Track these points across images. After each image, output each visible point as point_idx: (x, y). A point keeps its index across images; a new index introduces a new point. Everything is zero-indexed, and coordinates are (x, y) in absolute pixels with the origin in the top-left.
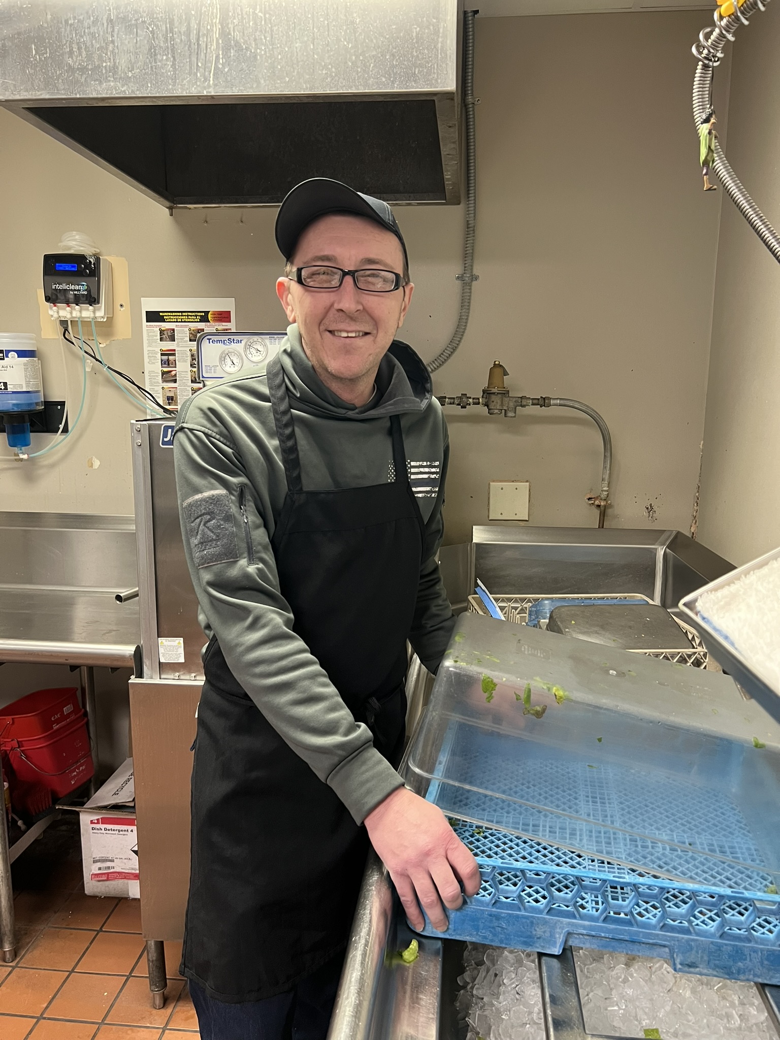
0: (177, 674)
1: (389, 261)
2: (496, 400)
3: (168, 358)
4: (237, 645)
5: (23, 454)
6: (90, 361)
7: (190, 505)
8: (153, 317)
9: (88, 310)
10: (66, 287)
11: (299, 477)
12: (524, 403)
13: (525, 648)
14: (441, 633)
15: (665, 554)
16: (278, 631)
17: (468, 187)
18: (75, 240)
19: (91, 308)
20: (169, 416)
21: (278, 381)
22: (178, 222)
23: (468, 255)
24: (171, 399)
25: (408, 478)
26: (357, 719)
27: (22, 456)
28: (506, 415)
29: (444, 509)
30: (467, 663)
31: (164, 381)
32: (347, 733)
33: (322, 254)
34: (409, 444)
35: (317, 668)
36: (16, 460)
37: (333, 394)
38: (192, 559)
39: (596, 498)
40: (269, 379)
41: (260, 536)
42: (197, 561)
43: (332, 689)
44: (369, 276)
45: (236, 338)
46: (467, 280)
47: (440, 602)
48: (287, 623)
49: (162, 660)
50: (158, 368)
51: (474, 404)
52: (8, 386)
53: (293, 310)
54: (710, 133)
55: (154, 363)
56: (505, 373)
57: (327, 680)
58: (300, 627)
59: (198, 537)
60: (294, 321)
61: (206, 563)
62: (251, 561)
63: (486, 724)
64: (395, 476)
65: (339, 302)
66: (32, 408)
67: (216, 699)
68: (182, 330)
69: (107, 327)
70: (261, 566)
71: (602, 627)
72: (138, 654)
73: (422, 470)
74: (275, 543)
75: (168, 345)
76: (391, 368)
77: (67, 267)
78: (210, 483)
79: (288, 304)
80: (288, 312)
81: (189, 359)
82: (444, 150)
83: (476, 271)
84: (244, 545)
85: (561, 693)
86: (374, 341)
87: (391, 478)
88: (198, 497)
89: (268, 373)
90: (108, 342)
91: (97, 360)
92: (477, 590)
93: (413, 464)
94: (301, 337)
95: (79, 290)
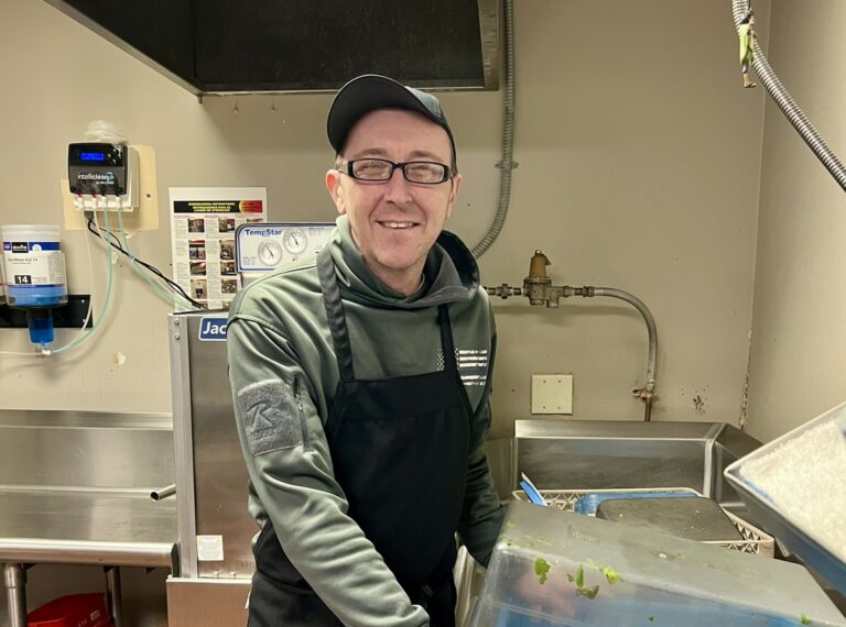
0: (216, 573)
1: (438, 153)
2: (538, 290)
3: (197, 250)
4: (294, 530)
5: (46, 349)
6: (116, 253)
7: (246, 394)
8: (182, 207)
9: (114, 200)
10: (92, 177)
11: (350, 365)
12: (567, 292)
13: (576, 534)
14: (490, 523)
15: (714, 448)
16: (334, 516)
17: (507, 72)
18: (101, 129)
19: (118, 198)
20: (197, 309)
21: (328, 271)
22: (207, 109)
23: (507, 141)
24: (200, 292)
25: (456, 366)
26: (413, 603)
27: (44, 352)
28: (548, 306)
29: (491, 398)
30: (521, 546)
31: (193, 273)
32: (404, 614)
33: (371, 147)
34: (456, 332)
35: (373, 551)
36: (37, 356)
37: (383, 283)
38: (247, 447)
39: (641, 391)
40: (319, 270)
41: (315, 423)
42: (253, 449)
43: (388, 573)
44: (419, 168)
45: (275, 229)
46: (506, 167)
47: (489, 492)
48: (343, 508)
49: (200, 559)
50: (186, 260)
51: (516, 294)
52: (32, 280)
53: (343, 201)
54: (749, 33)
55: (181, 255)
56: (547, 263)
57: (382, 563)
58: (355, 512)
59: (255, 425)
60: (344, 213)
61: (262, 450)
62: (307, 447)
63: (536, 613)
64: (445, 364)
65: (389, 194)
66: (55, 303)
67: (269, 588)
68: (212, 221)
69: (133, 218)
70: (316, 452)
71: (652, 520)
72: (175, 553)
73: (470, 358)
74: (328, 430)
75: (197, 236)
76: (439, 257)
77: (93, 157)
78: (265, 372)
79: (337, 196)
80: (338, 204)
81: (219, 250)
82: (484, 38)
83: (516, 158)
84: (299, 433)
85: (612, 574)
86: (424, 232)
87: (440, 367)
88: (254, 386)
89: (319, 264)
90: (134, 234)
91: (123, 252)
92: (522, 484)
93: (461, 352)
94: (350, 227)
95: (105, 181)
